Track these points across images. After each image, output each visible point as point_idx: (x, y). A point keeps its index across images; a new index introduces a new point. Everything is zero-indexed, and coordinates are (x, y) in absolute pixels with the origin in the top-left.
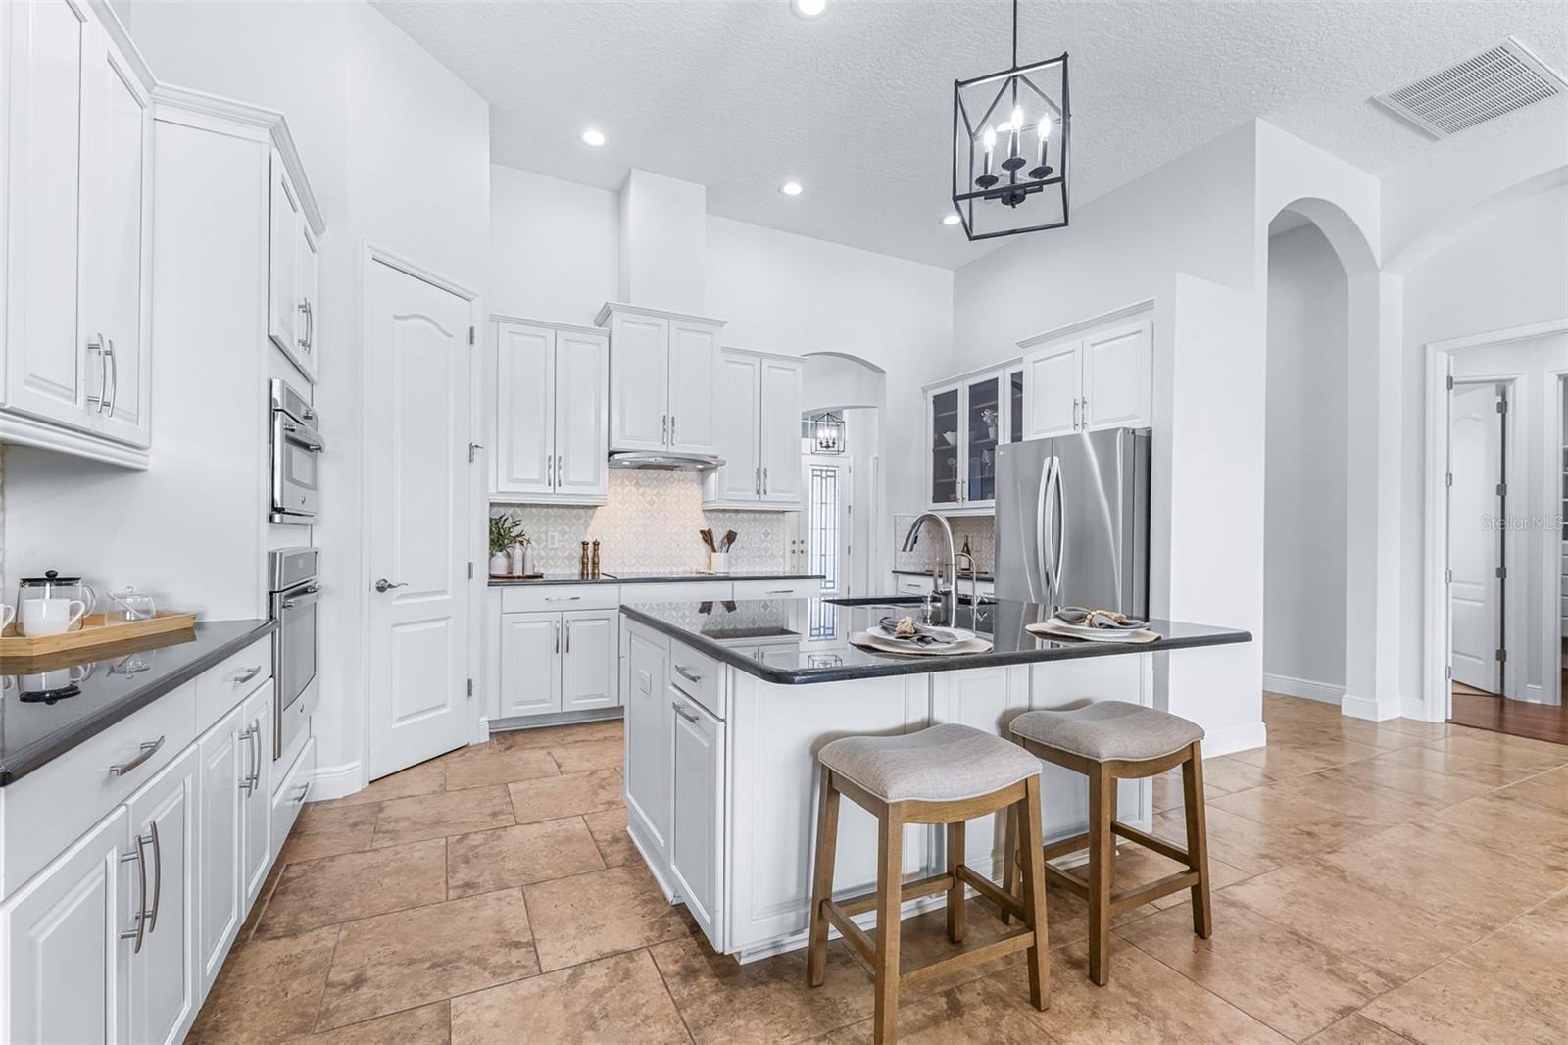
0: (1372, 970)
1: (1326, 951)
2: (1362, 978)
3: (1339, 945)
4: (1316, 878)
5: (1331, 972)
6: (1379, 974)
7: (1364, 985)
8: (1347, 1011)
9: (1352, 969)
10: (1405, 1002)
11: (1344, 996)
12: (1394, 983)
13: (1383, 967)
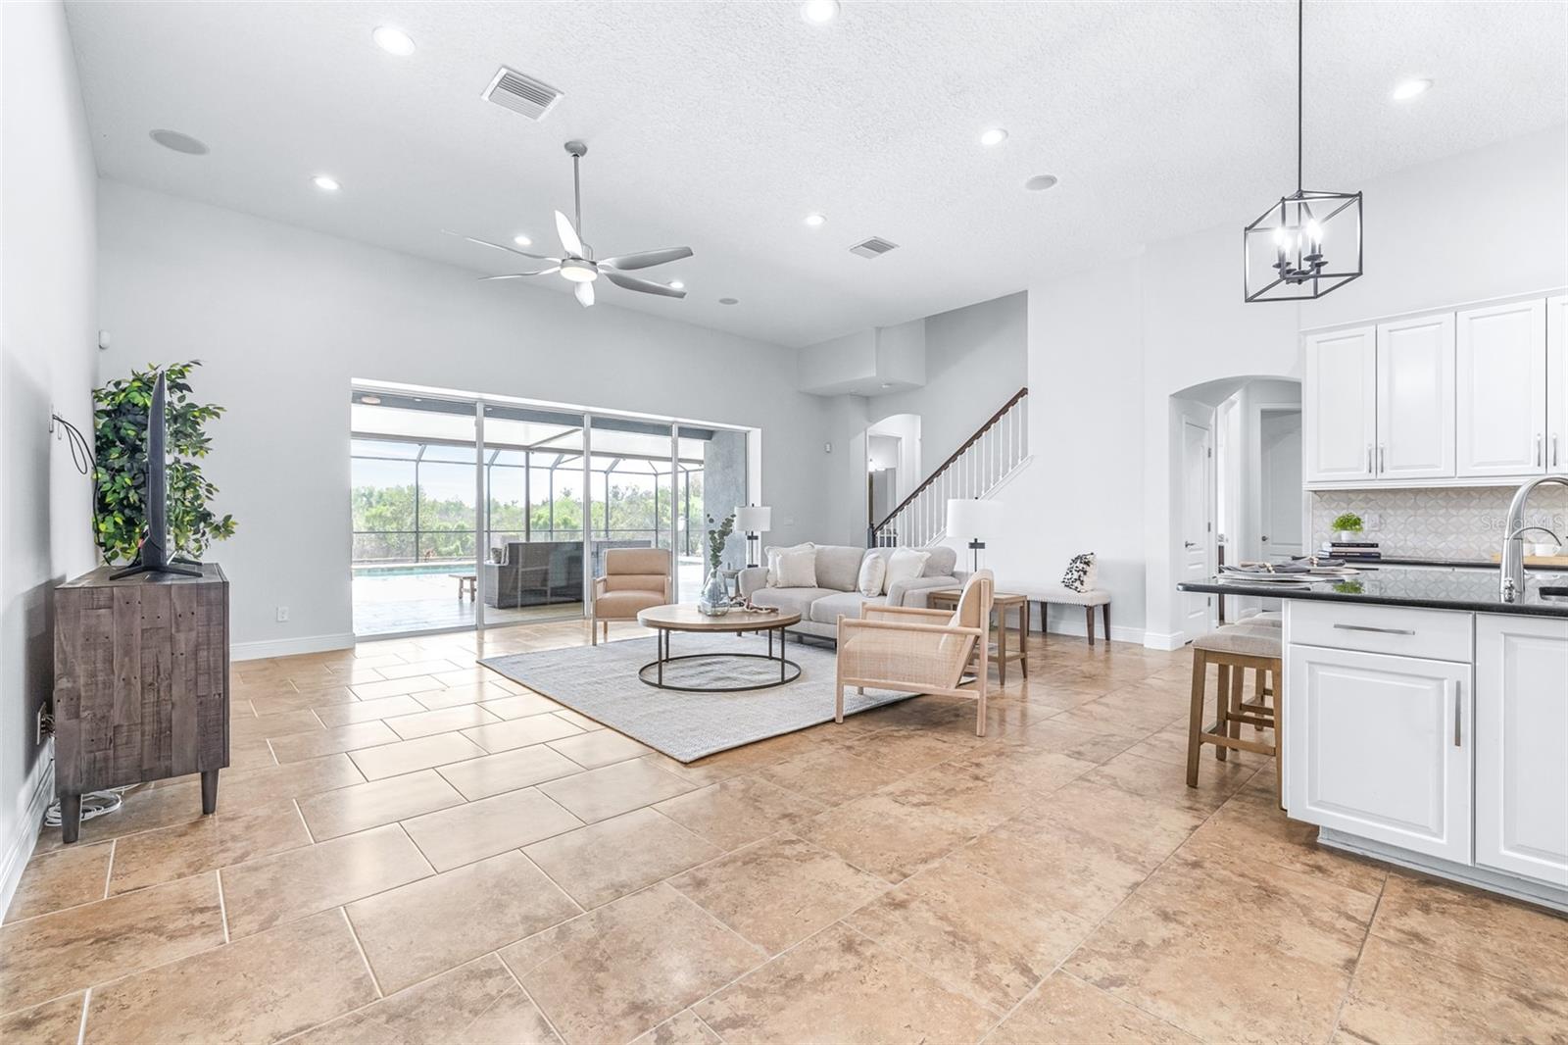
0: (1093, 782)
1: (1120, 788)
2: (1098, 778)
3: (1113, 793)
4: (1140, 845)
5: (1115, 778)
6: (1089, 781)
7: (1097, 775)
8: (1104, 765)
9: (1103, 781)
10: (1077, 771)
11: (1107, 770)
12: (1081, 778)
13: (1087, 784)
